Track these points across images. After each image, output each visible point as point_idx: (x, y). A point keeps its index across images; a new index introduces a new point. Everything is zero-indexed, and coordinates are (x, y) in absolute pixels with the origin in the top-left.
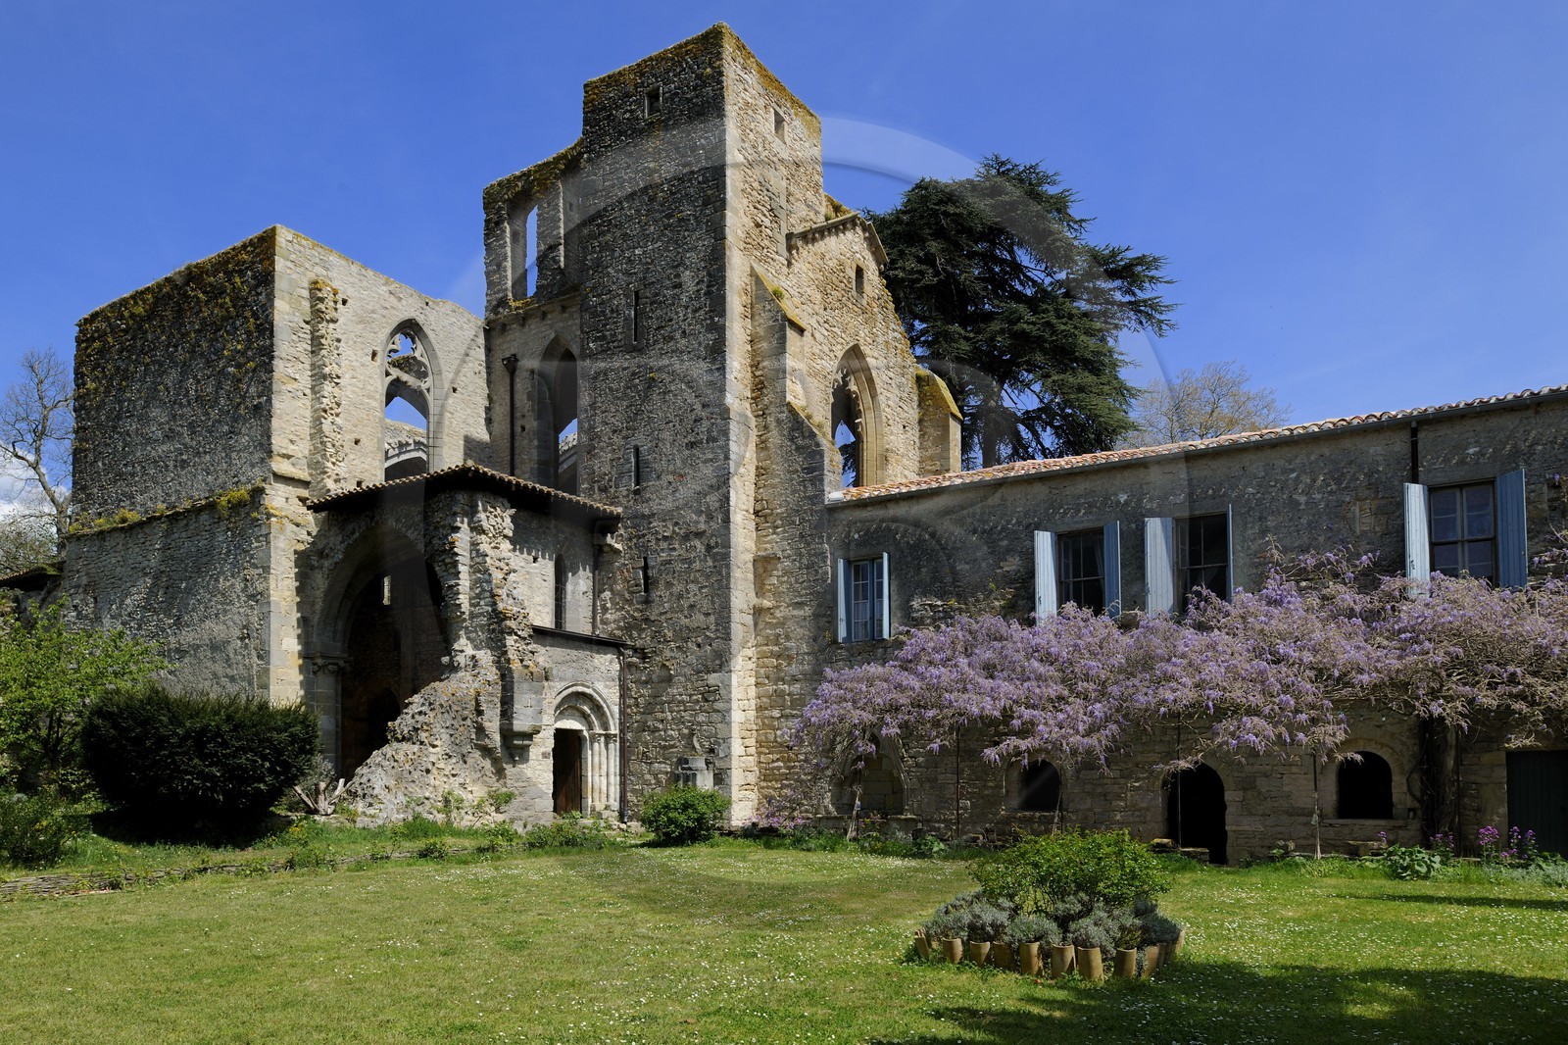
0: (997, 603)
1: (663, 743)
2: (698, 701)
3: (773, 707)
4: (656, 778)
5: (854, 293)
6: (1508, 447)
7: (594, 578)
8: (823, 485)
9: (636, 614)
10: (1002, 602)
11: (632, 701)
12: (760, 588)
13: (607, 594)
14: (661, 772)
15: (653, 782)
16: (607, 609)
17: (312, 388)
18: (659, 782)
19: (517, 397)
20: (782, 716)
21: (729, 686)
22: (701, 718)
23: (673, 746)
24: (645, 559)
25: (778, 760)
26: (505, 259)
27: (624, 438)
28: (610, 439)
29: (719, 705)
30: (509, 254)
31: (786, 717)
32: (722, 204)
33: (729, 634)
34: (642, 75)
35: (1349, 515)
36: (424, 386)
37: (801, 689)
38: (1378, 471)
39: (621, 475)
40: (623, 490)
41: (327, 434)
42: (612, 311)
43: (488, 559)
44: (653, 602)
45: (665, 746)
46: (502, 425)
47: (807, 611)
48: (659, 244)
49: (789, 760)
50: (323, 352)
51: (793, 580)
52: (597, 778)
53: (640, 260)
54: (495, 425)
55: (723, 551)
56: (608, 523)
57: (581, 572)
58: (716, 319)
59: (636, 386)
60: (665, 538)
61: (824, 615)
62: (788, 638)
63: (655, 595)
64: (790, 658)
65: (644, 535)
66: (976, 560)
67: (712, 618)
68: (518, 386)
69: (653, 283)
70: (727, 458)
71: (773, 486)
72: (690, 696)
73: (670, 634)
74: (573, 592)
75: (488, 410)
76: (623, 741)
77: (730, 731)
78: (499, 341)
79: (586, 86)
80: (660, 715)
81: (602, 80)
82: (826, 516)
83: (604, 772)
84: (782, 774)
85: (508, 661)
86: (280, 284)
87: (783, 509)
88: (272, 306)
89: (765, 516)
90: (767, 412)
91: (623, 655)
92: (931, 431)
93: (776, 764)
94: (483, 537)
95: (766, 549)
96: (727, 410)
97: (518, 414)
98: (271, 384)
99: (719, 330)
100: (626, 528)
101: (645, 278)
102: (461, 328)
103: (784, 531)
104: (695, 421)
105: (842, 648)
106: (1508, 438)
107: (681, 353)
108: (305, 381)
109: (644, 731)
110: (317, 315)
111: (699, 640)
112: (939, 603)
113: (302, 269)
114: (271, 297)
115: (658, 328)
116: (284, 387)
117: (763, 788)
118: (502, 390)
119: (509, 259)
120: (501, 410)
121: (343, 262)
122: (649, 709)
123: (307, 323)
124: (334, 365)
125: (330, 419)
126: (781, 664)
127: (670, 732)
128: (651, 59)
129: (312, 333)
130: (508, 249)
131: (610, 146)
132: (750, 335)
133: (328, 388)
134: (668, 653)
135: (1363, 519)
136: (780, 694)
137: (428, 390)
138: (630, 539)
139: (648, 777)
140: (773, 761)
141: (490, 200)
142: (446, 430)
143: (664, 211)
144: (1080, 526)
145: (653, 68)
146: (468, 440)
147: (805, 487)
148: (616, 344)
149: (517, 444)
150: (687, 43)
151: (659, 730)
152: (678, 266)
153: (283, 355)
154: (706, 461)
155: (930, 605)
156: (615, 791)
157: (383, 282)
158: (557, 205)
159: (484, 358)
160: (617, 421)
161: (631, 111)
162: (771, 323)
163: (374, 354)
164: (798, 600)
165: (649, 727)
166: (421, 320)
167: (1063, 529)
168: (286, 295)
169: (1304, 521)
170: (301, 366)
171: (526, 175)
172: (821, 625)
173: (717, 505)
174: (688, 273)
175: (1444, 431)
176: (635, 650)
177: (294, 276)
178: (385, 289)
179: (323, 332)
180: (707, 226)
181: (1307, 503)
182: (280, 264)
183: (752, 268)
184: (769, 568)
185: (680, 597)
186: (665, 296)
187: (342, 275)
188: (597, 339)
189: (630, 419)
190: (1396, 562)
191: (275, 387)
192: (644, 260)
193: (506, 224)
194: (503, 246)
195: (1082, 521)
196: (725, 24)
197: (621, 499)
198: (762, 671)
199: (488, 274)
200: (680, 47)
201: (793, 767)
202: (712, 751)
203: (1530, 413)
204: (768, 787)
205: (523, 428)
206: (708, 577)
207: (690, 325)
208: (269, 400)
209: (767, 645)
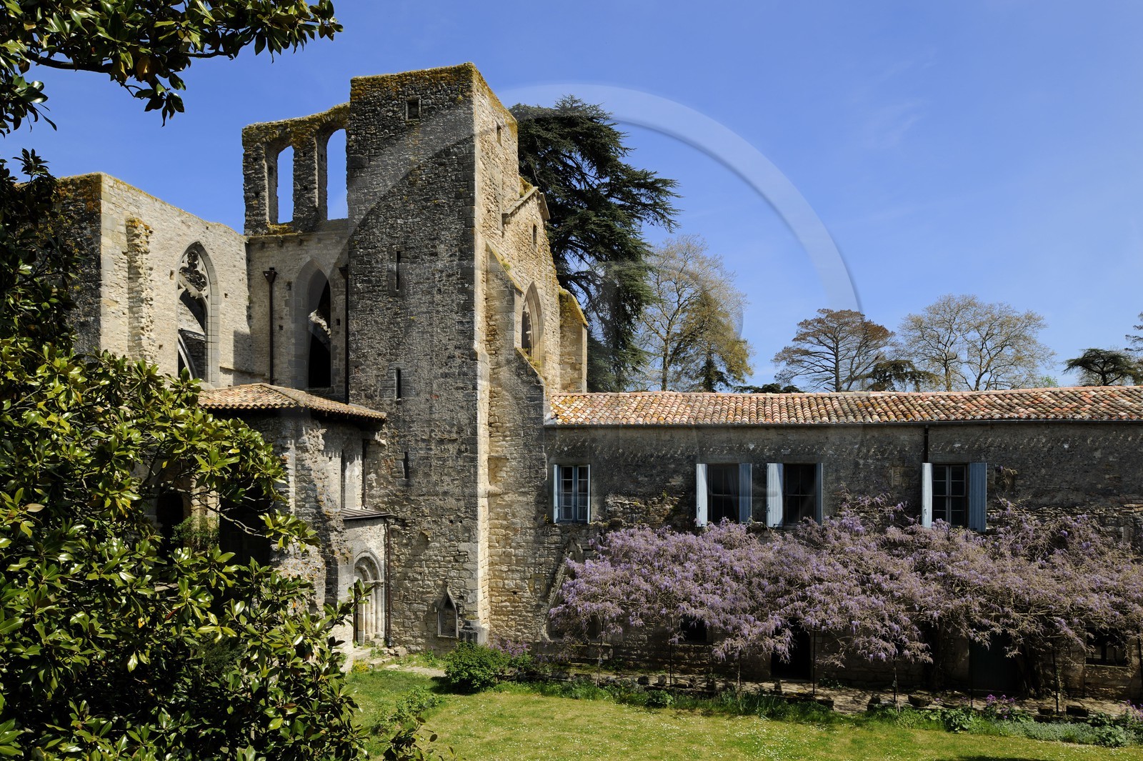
0: (668, 507)
1: (421, 590)
2: (450, 562)
3: (502, 563)
4: (415, 613)
5: (532, 245)
6: (976, 446)
7: (363, 464)
8: (542, 411)
9: (398, 493)
10: (671, 506)
11: (395, 557)
12: (493, 477)
13: (373, 476)
14: (419, 611)
15: (413, 617)
16: (373, 487)
17: (130, 308)
18: (417, 618)
19: (275, 302)
20: (509, 570)
21: (476, 552)
22: (453, 573)
23: (429, 593)
24: (406, 454)
25: (506, 601)
26: (264, 189)
27: (387, 360)
28: (375, 359)
29: (467, 566)
30: (267, 186)
31: (513, 571)
32: (472, 201)
33: (476, 516)
34: (403, 85)
35: (888, 475)
36: (204, 293)
37: (524, 552)
38: (905, 451)
39: (385, 388)
40: (387, 400)
41: (145, 348)
42: (377, 262)
43: (312, 472)
44: (413, 486)
45: (423, 592)
46: (262, 322)
47: (531, 498)
48: (418, 219)
49: (515, 601)
50: (141, 280)
51: (518, 475)
52: (369, 616)
53: (402, 228)
54: (255, 321)
55: (472, 455)
56: (374, 424)
57: (356, 462)
58: (467, 285)
59: (398, 323)
60: (423, 440)
61: (542, 503)
62: (514, 516)
63: (414, 481)
64: (515, 530)
65: (405, 436)
66: (652, 475)
67: (462, 503)
68: (277, 293)
69: (413, 248)
70: (475, 388)
71: (503, 407)
72: (444, 557)
73: (427, 511)
74: (350, 477)
75: (249, 308)
76: (387, 586)
77: (477, 585)
78: (258, 255)
79: (353, 81)
80: (418, 569)
81: (368, 80)
82: (544, 433)
83: (374, 612)
84: (509, 611)
85: (333, 552)
86: (106, 223)
87: (511, 424)
88: (99, 241)
89: (497, 427)
90: (498, 352)
91: (388, 523)
92: (569, 334)
93: (504, 604)
94: (307, 454)
95: (497, 451)
96: (475, 354)
97: (276, 316)
98: (99, 307)
99: (470, 295)
100: (389, 428)
101: (406, 243)
102: (230, 245)
103: (512, 440)
104: (449, 357)
105: (556, 526)
106: (977, 440)
107: (437, 305)
108: (124, 303)
109: (405, 579)
110: (133, 249)
111: (452, 518)
112: (627, 502)
113: (121, 209)
114: (97, 234)
115: (417, 283)
116: (108, 309)
117: (494, 620)
118: (262, 294)
119: (267, 190)
120: (261, 310)
121: (149, 200)
122: (409, 564)
123: (124, 253)
124: (149, 290)
125: (147, 334)
126: (508, 534)
127: (427, 582)
128: (410, 75)
129: (128, 262)
130: (266, 182)
131: (375, 134)
132: (486, 295)
133: (145, 309)
134: (425, 525)
135: (896, 477)
136: (509, 555)
137: (207, 297)
138: (393, 437)
139: (408, 613)
140: (502, 602)
141: (249, 138)
142: (221, 329)
143: (422, 195)
144: (724, 461)
145: (412, 82)
146: (236, 334)
147: (528, 410)
148: (380, 288)
149: (275, 339)
150: (441, 71)
151: (417, 580)
152: (434, 239)
153: (108, 283)
154: (457, 388)
155: (620, 503)
156: (381, 624)
157: (178, 214)
158: (313, 156)
159: (245, 267)
160: (381, 347)
161: (393, 111)
162: (502, 288)
163: (172, 273)
164: (523, 490)
165: (409, 577)
166: (203, 242)
167: (712, 462)
168: (109, 232)
169: (862, 475)
170: (121, 290)
171: (284, 126)
172: (540, 509)
173: (467, 421)
174: (442, 246)
175: (942, 432)
176: (396, 519)
177: (115, 216)
178: (179, 219)
179: (139, 263)
180: (459, 214)
181: (864, 465)
182: (105, 207)
183: (487, 245)
184: (500, 464)
185: (436, 484)
186: (422, 260)
187: (149, 212)
188: (363, 281)
189: (392, 347)
190: (916, 509)
191: (103, 311)
192: (405, 230)
193: (264, 162)
194: (262, 179)
195: (725, 458)
196: (473, 64)
197: (385, 406)
198: (494, 537)
199: (247, 199)
200: (436, 72)
201: (517, 607)
202: (461, 597)
203: (989, 428)
204: (498, 620)
205: (281, 327)
206: (459, 473)
207: (444, 285)
208: (98, 321)
209: (497, 519)
